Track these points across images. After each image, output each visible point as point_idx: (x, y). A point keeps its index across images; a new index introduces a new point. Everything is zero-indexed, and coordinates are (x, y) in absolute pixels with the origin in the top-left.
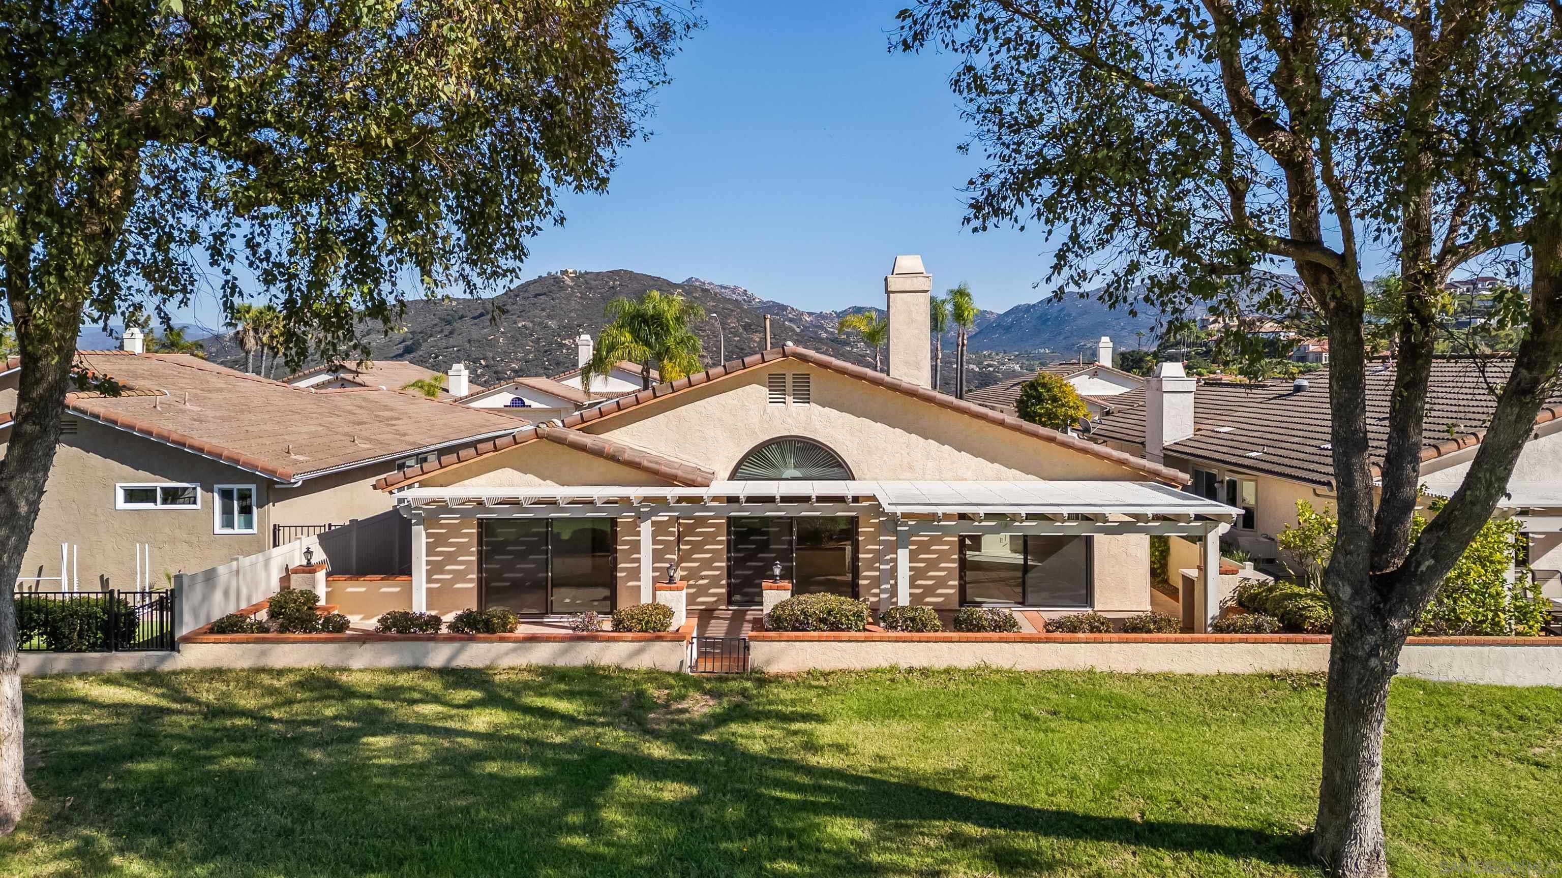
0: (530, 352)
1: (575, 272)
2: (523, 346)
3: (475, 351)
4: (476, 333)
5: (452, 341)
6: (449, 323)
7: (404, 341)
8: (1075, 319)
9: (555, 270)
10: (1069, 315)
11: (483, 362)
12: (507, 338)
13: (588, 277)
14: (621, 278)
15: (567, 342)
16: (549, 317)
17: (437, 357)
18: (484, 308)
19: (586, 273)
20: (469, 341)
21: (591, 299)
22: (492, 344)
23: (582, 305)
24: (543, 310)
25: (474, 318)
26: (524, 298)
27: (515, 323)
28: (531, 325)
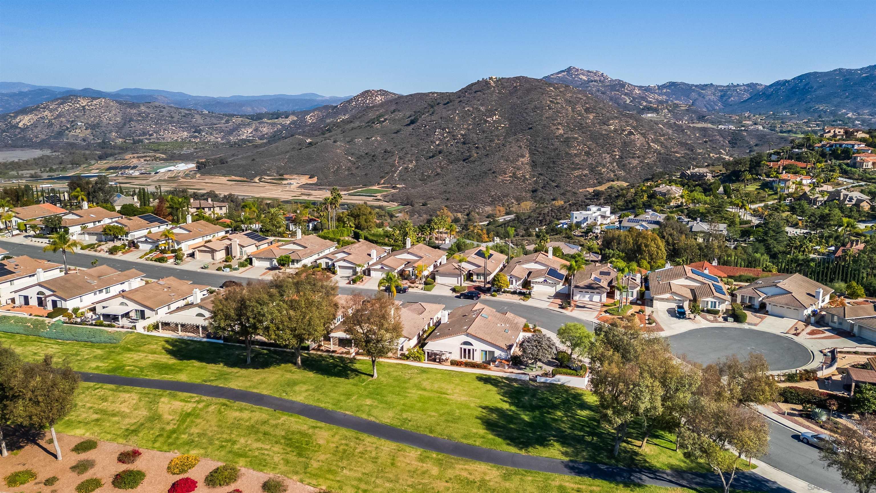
0: (470, 125)
1: (496, 78)
2: (467, 121)
3: (443, 123)
4: (444, 114)
5: (433, 118)
6: (432, 107)
7: (410, 116)
8: (815, 90)
9: (486, 77)
10: (812, 88)
11: (447, 130)
12: (459, 117)
13: (503, 80)
14: (520, 82)
15: (489, 119)
16: (482, 105)
17: (426, 126)
18: (449, 99)
19: (502, 78)
20: (441, 118)
21: (504, 94)
22: (452, 120)
23: (499, 98)
24: (478, 100)
25: (445, 104)
26: (469, 93)
27: (464, 108)
28: (472, 109)
